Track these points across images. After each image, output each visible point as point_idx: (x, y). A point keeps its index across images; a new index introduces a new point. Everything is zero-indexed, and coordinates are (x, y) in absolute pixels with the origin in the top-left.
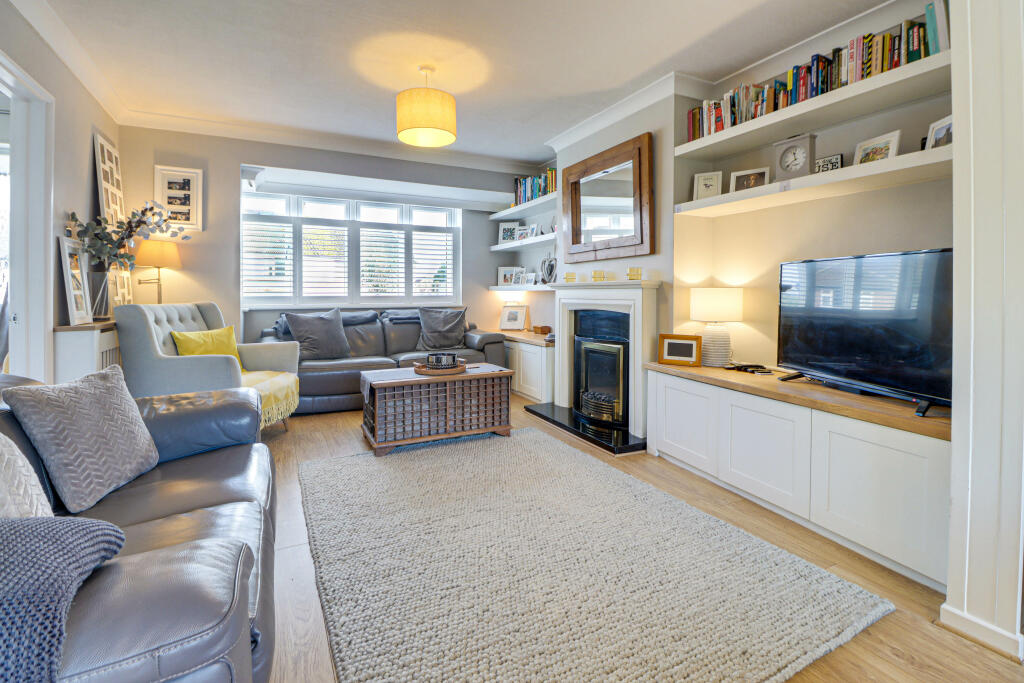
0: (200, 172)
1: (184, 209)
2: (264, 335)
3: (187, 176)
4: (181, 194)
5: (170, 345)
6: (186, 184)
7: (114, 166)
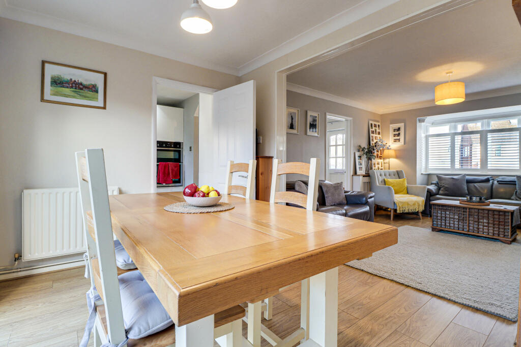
0: (403, 124)
1: (398, 138)
2: (432, 184)
3: (399, 126)
4: (397, 133)
5: (383, 183)
6: (399, 129)
7: (377, 128)
